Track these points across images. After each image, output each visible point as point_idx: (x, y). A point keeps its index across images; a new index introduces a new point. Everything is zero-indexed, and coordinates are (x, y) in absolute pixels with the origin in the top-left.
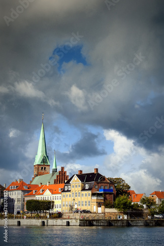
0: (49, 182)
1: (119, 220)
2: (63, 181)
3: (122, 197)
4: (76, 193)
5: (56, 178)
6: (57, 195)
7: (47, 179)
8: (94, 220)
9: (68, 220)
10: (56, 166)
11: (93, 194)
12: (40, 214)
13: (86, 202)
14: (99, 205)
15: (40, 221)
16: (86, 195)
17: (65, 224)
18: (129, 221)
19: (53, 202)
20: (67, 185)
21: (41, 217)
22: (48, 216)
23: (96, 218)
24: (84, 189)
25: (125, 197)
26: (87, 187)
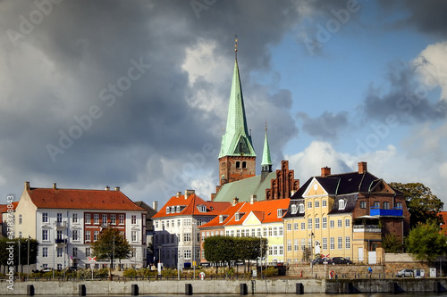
0: (255, 197)
1: (418, 280)
2: (287, 194)
3: (423, 228)
4: (317, 220)
5: (270, 187)
6: (273, 225)
7: (251, 189)
8: (360, 280)
9: (299, 282)
10: (269, 160)
11: (357, 222)
12: (235, 268)
13: (340, 240)
14: (371, 246)
15: (237, 283)
16: (340, 223)
17: (294, 290)
18: (442, 283)
19: (265, 241)
20: (296, 203)
21: (238, 275)
22: (255, 273)
23: (364, 276)
24: (334, 211)
25: (431, 228)
26: (342, 205)
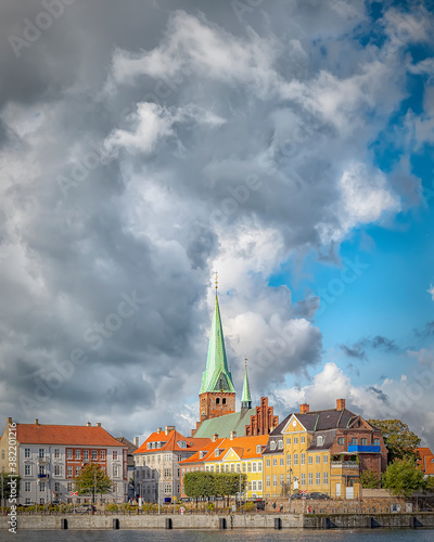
0: (234, 433)
1: (394, 515)
2: (266, 430)
3: (399, 464)
4: (296, 456)
5: (249, 423)
6: (252, 462)
7: (231, 425)
8: (338, 515)
9: (277, 516)
10: (249, 397)
11: (336, 458)
12: (215, 503)
13: (318, 475)
14: (349, 481)
15: (216, 518)
16: (318, 459)
17: (273, 525)
18: (418, 518)
19: (244, 477)
20: (275, 439)
21: (216, 510)
22: (234, 508)
23: (341, 512)
24: (313, 447)
25: (408, 463)
26: (320, 441)
